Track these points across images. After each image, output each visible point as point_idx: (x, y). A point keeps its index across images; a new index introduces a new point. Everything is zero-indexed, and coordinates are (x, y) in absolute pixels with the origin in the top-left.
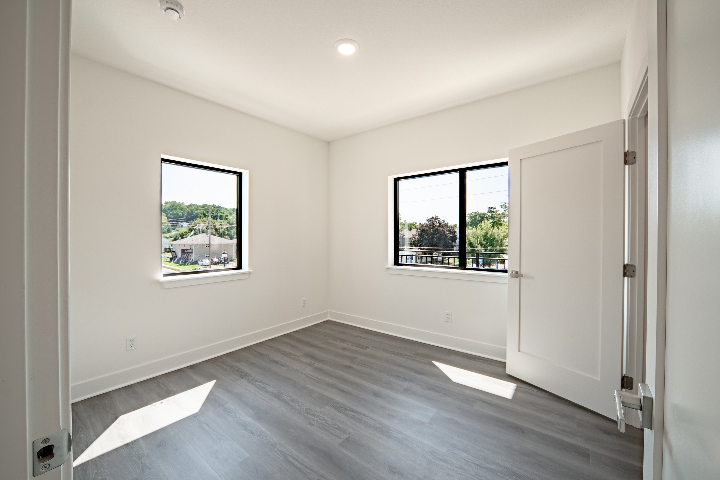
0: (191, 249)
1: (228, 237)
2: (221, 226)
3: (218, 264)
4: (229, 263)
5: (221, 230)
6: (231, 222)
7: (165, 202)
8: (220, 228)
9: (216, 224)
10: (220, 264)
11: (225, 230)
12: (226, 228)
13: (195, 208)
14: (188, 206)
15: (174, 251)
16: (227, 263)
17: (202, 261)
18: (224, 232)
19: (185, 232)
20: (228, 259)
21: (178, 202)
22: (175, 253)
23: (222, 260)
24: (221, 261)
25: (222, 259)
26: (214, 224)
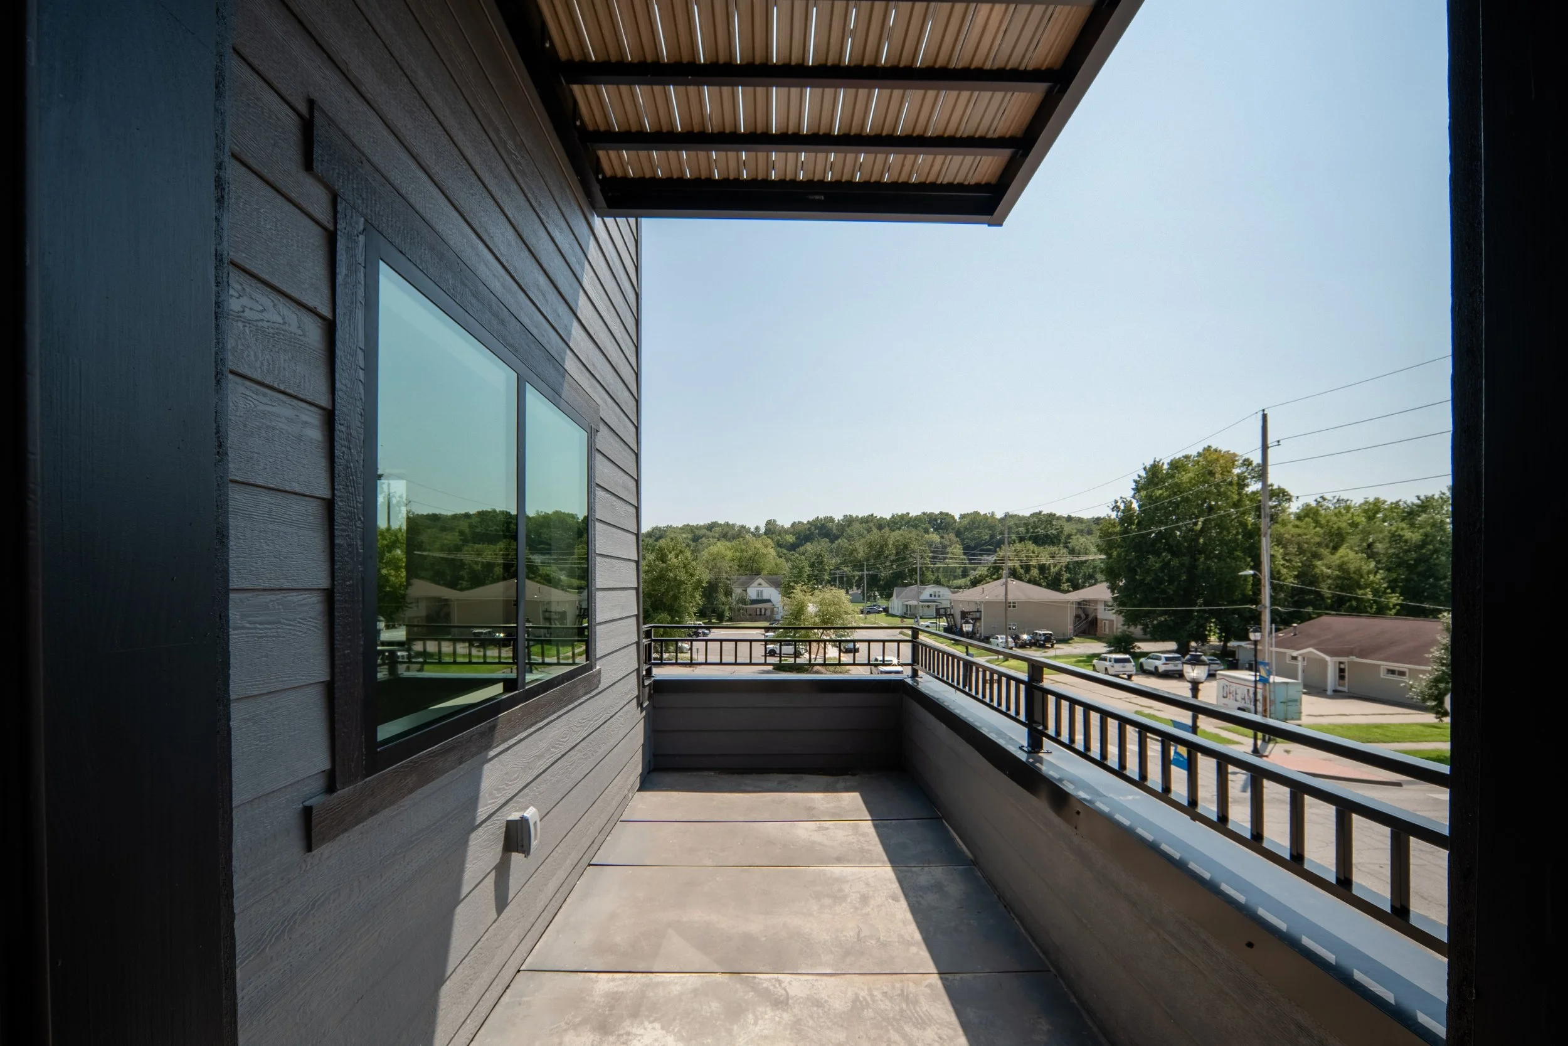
0: (978, 611)
1: (1068, 586)
2: (1052, 561)
3: (1031, 647)
4: (1056, 646)
5: (1053, 570)
6: (1077, 551)
7: (961, 515)
8: (1050, 565)
9: (1041, 557)
10: (1033, 648)
11: (1061, 569)
12: (1064, 564)
13: (1015, 524)
14: (1002, 520)
15: (952, 615)
16: (1050, 646)
17: (997, 638)
18: (1059, 574)
19: (980, 576)
20: (1052, 638)
21: (982, 513)
22: (953, 618)
23: (1038, 638)
24: (1038, 641)
25: (1040, 635)
26: (1038, 556)
